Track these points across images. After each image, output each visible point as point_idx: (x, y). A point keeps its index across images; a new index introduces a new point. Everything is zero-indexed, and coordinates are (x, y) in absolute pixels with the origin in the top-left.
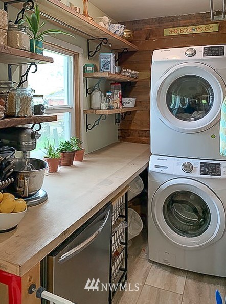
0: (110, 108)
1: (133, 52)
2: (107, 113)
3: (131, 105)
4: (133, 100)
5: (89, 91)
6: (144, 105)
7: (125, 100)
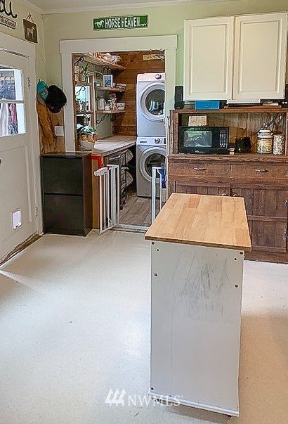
0: (111, 109)
1: (122, 71)
2: (110, 112)
3: (123, 108)
4: (123, 104)
5: (97, 99)
6: (132, 109)
7: (119, 104)
